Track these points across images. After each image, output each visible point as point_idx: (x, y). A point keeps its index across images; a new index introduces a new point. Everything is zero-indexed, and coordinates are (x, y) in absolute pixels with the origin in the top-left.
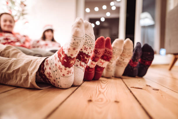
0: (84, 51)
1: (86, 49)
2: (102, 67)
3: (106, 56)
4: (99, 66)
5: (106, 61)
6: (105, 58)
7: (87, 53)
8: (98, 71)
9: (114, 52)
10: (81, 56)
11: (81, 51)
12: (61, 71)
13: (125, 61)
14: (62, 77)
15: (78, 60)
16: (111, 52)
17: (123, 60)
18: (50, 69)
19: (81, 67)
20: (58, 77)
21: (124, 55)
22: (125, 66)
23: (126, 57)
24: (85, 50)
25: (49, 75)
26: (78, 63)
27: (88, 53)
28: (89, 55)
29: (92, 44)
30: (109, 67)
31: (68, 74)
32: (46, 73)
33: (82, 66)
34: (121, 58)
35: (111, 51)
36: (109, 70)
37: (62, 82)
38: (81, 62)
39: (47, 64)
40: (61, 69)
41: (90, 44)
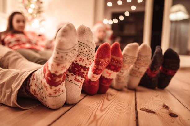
0: (80, 63)
1: (82, 60)
2: (109, 79)
3: (114, 65)
4: (106, 77)
5: (114, 71)
6: (113, 67)
7: (83, 65)
8: (104, 83)
9: (125, 60)
10: (76, 69)
11: (75, 63)
12: (47, 90)
13: (140, 70)
14: (49, 97)
15: (72, 74)
16: (120, 61)
17: (139, 68)
18: (36, 85)
19: (76, 82)
20: (44, 95)
21: (139, 63)
22: (141, 76)
23: (142, 66)
24: (82, 62)
25: (35, 93)
26: (73, 78)
27: (86, 65)
28: (87, 67)
29: (90, 54)
30: (120, 77)
31: (55, 93)
32: (31, 90)
33: (78, 81)
34: (136, 67)
35: (121, 59)
36: (119, 81)
37: (50, 102)
38: (76, 76)
39: (34, 79)
40: (46, 87)
41: (87, 53)
